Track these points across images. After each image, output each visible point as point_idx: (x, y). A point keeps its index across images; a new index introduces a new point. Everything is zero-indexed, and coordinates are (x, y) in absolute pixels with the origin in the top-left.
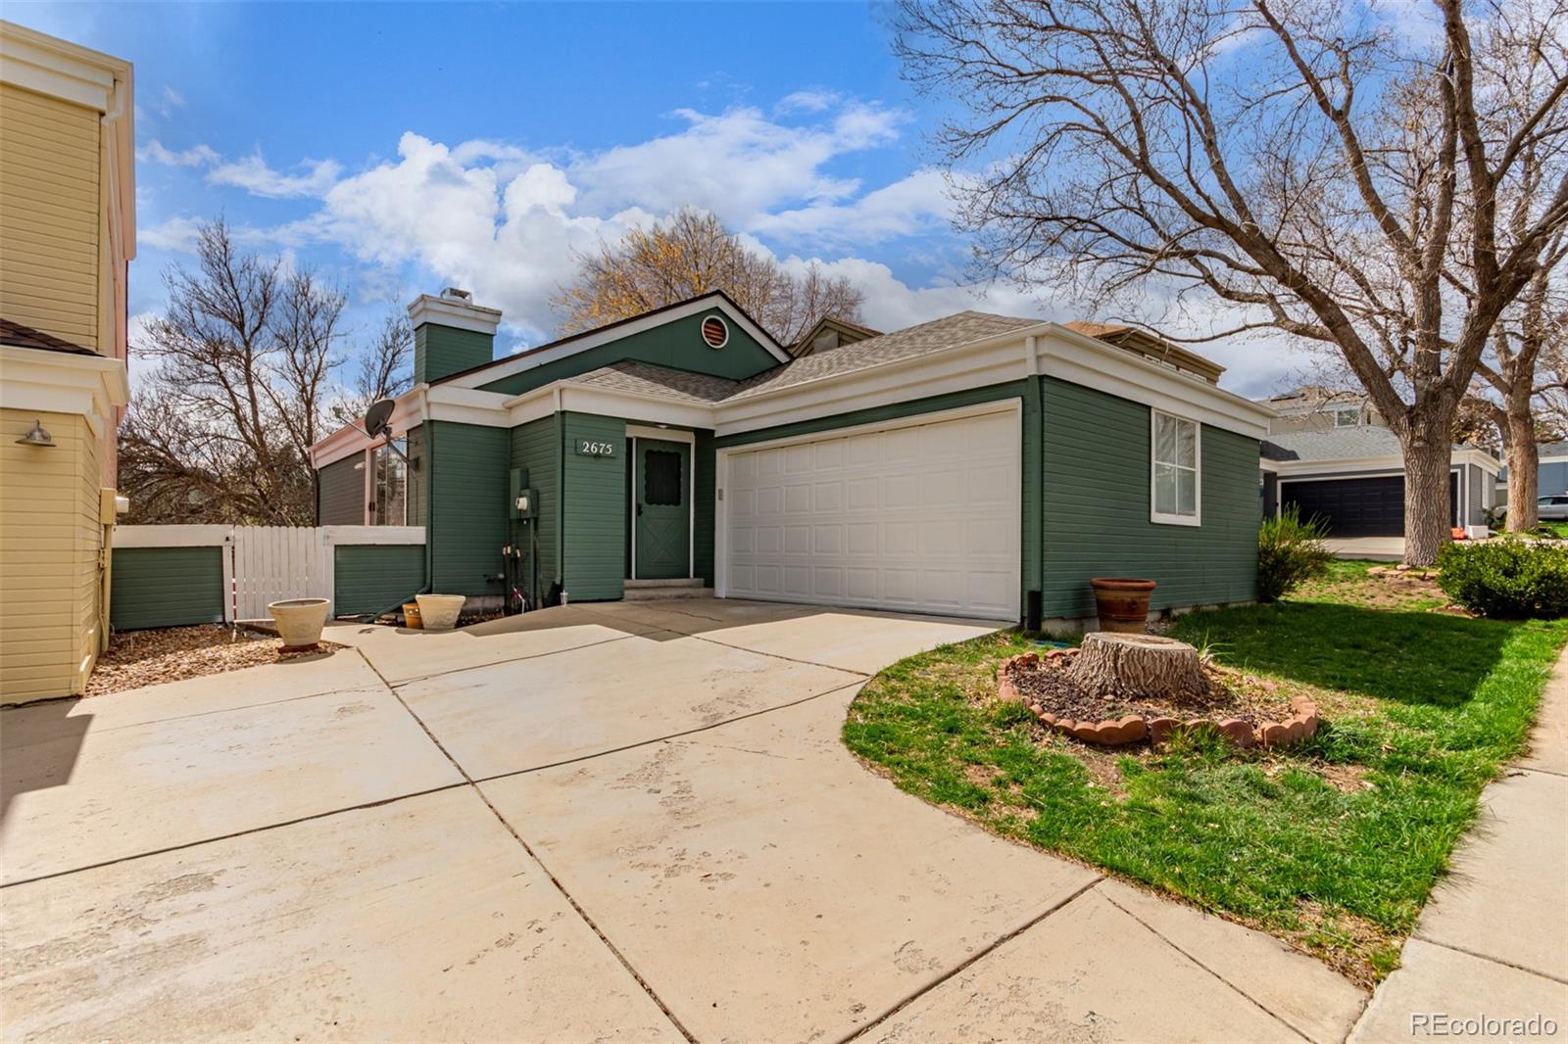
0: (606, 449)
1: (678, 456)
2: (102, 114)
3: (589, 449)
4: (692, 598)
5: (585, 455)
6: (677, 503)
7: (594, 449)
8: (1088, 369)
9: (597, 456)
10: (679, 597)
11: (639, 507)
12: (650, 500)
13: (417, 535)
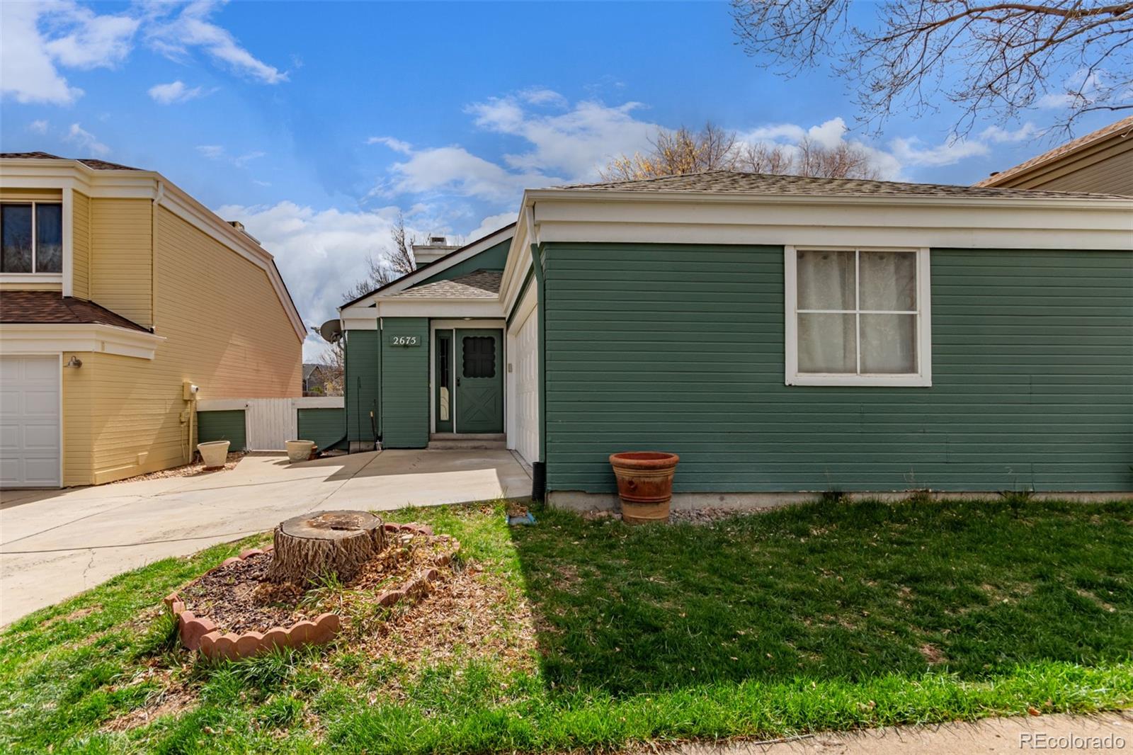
0: (411, 341)
1: (492, 340)
2: (153, 200)
3: (398, 342)
4: (486, 449)
5: (396, 346)
6: (492, 374)
7: (402, 342)
8: (627, 223)
9: (405, 346)
10: (475, 448)
11: (458, 380)
12: (465, 374)
13: (339, 402)
